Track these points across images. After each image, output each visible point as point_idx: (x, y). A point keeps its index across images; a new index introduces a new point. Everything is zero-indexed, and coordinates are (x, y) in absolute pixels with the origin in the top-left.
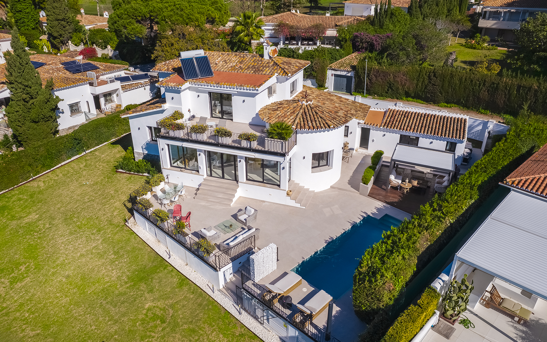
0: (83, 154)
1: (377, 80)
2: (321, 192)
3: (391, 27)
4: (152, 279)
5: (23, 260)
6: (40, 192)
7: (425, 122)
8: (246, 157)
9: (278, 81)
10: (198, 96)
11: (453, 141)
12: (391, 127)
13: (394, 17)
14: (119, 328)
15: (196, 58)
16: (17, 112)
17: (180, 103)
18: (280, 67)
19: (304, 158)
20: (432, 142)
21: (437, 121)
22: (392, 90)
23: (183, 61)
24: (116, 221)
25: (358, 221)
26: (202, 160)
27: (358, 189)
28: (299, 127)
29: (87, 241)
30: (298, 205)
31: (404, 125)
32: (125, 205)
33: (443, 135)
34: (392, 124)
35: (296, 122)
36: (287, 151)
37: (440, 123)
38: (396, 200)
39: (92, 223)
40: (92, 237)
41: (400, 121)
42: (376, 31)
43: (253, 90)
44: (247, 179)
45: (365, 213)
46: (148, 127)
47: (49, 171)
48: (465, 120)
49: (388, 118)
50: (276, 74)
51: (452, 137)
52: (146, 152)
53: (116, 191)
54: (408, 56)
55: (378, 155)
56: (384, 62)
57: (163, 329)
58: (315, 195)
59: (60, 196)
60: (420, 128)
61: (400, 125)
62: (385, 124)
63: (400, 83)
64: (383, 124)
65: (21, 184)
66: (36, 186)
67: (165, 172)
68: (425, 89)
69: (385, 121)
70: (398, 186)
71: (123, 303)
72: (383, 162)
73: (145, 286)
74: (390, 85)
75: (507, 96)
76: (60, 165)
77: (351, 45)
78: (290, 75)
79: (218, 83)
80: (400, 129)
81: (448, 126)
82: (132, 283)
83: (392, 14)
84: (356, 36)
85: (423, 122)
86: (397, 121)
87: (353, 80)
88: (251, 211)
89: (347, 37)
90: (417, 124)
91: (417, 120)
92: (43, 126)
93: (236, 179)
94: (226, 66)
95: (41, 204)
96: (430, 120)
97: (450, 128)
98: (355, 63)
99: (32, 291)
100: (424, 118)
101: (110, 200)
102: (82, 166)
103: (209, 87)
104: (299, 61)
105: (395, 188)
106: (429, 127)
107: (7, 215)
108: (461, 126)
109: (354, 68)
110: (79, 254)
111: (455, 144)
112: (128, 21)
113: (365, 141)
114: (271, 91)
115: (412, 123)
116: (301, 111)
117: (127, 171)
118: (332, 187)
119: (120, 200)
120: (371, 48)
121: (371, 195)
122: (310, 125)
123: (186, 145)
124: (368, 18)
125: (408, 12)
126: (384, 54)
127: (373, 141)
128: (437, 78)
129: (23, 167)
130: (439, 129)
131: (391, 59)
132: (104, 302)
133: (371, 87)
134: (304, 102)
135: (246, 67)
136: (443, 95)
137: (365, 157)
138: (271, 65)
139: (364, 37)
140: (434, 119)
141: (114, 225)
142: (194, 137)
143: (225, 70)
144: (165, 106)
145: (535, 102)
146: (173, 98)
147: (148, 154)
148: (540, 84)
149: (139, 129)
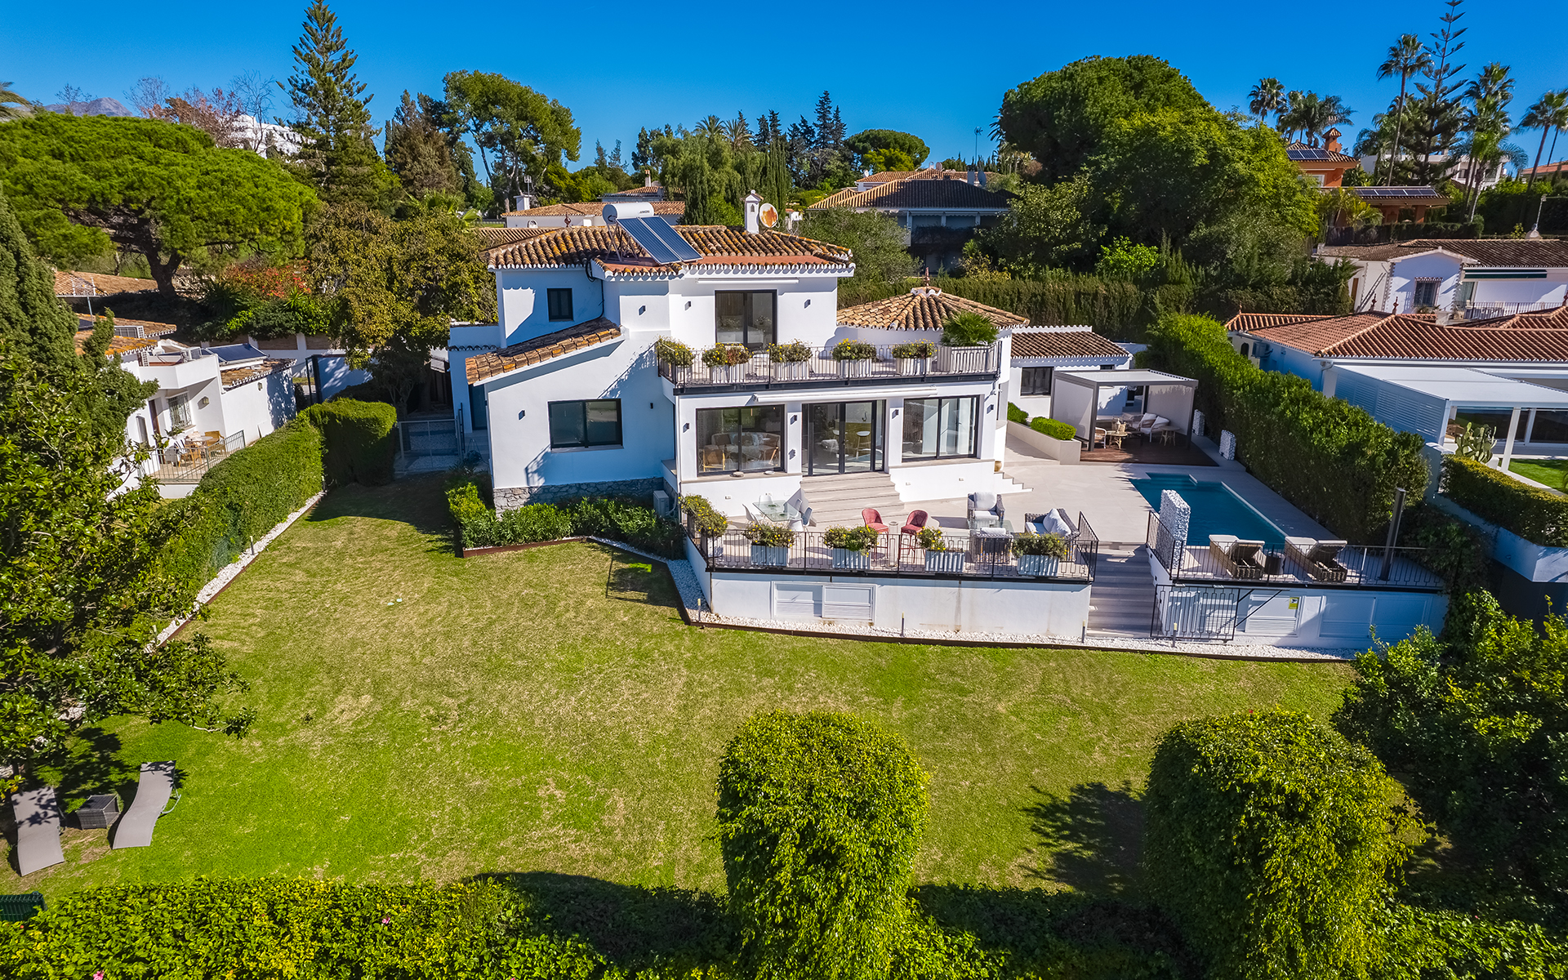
8: (907, 400)
10: (689, 304)
15: (645, 219)
17: (665, 320)
24: (652, 628)
26: (795, 433)
29: (645, 682)
30: (1018, 488)
31: (1022, 351)
32: (620, 599)
33: (1094, 354)
36: (996, 367)
40: (646, 671)
43: (840, 271)
44: (903, 459)
46: (551, 403)
52: (542, 482)
53: (536, 586)
60: (1048, 350)
67: (687, 492)
80: (1023, 355)
82: (902, 698)
93: (876, 468)
95: (324, 675)
101: (552, 603)
110: (671, 710)
119: (587, 596)
121: (1083, 459)
123: (764, 398)
141: (661, 635)
142: (782, 374)
144: (624, 332)
145: (1109, 317)
146: (643, 309)
147: (544, 489)
148: (1107, 285)
149: (522, 414)
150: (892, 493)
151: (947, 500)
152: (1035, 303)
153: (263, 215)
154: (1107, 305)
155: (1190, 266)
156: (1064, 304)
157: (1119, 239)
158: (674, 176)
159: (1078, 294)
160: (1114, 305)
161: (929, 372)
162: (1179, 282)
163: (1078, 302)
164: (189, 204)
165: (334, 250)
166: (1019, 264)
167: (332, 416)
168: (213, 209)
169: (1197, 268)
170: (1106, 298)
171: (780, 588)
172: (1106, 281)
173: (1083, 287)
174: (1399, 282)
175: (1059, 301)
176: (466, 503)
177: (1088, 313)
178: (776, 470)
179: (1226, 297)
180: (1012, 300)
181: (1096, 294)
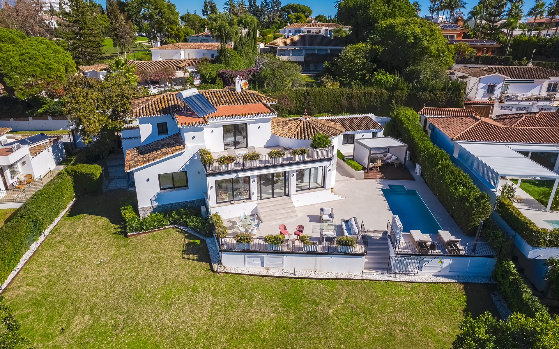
0: (42, 239)
4: (303, 296)
6: (44, 296)
8: (297, 170)
10: (213, 131)
11: (376, 131)
15: (194, 96)
20: (364, 135)
26: (254, 186)
27: (353, 177)
30: (340, 198)
33: (370, 128)
36: (332, 155)
44: (296, 191)
45: (378, 188)
46: (159, 175)
47: (15, 272)
48: (368, 117)
51: (376, 128)
53: (156, 252)
59: (84, 286)
68: (303, 106)
70: (372, 167)
75: (359, 101)
79: (236, 115)
81: (366, 123)
82: (293, 308)
88: (329, 210)
95: (70, 304)
97: (368, 124)
101: (161, 262)
103: (228, 120)
108: (370, 120)
118: (336, 182)
119: (174, 258)
121: (365, 178)
123: (240, 175)
128: (310, 96)
136: (317, 107)
139: (231, 73)
141: (202, 278)
142: (249, 165)
144: (187, 147)
145: (376, 102)
146: (194, 137)
147: (158, 206)
148: (376, 90)
149: (148, 180)
150: (292, 206)
151: (313, 205)
152: (349, 97)
153: (48, 71)
154: (375, 98)
155: (406, 83)
156: (360, 97)
157: (380, 70)
158: (215, 29)
159: (365, 94)
160: (378, 98)
161: (306, 159)
162: (402, 89)
163: (365, 97)
164: (16, 68)
165: (74, 97)
166: (343, 78)
167: (76, 172)
168: (26, 70)
169: (409, 84)
170: (375, 95)
171: (247, 257)
172: (375, 88)
173: (367, 91)
174: (482, 85)
175: (358, 96)
176: (128, 214)
177: (369, 101)
178: (247, 199)
179: (420, 95)
180: (340, 96)
181: (371, 94)
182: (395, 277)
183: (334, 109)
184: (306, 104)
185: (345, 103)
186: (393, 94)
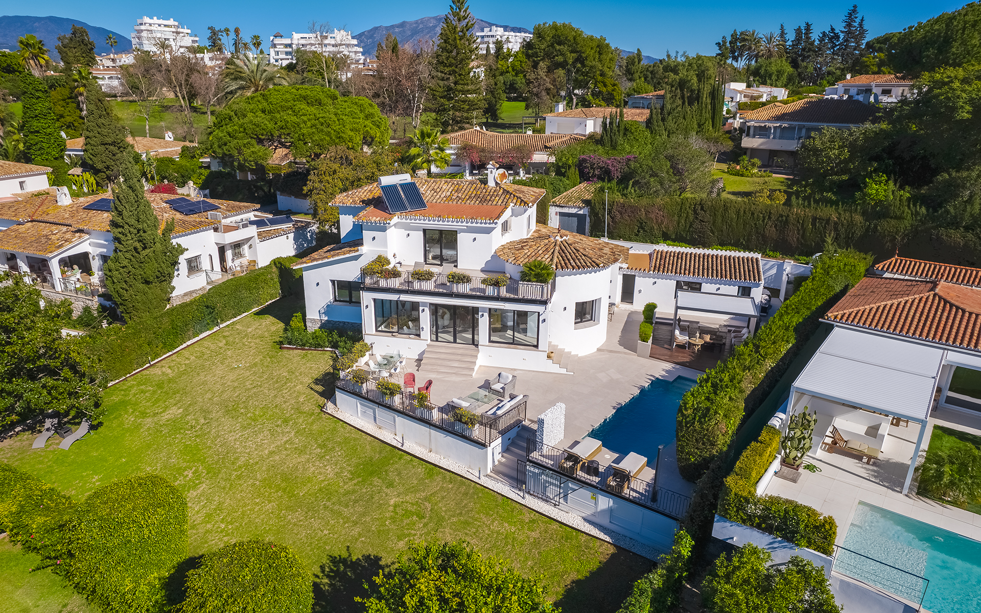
0: (215, 330)
1: (622, 217)
2: (586, 356)
3: (628, 148)
4: (386, 471)
5: (185, 465)
6: (170, 381)
7: (706, 264)
8: (490, 309)
9: (514, 214)
10: (408, 235)
11: (746, 285)
12: (663, 272)
13: (629, 134)
14: (363, 530)
15: (401, 185)
16: (123, 267)
17: (385, 243)
18: (514, 196)
19: (565, 309)
20: (719, 289)
21: (721, 262)
22: (644, 231)
23: (385, 189)
24: (306, 408)
25: (646, 385)
26: (425, 318)
27: (633, 349)
28: (559, 266)
29: (273, 435)
30: (564, 371)
31: (681, 269)
32: (312, 388)
33: (733, 277)
34: (664, 267)
35: (555, 261)
36: (549, 297)
37: (725, 265)
38: (687, 360)
39: (270, 413)
40: (279, 430)
41: (673, 264)
42: (608, 153)
43: (490, 224)
44: (490, 341)
45: (652, 376)
46: (331, 281)
47: (171, 353)
48: (757, 259)
49: (656, 260)
50: (512, 205)
51: (745, 279)
52: (326, 318)
53: (291, 372)
54: (662, 184)
55: (650, 309)
56: (630, 193)
57: (425, 525)
58: (580, 360)
59: (204, 383)
60: (701, 271)
61: (674, 268)
62: (655, 269)
63: (655, 221)
64: (652, 268)
65: (134, 372)
66: (160, 373)
67: (368, 340)
68: (690, 227)
69: (653, 265)
70: (686, 343)
71: (356, 501)
72: (657, 318)
73: (380, 481)
74: (641, 224)
75: (801, 232)
76: (184, 345)
77: (577, 172)
78: (530, 204)
79: (440, 216)
80: (676, 273)
81: (737, 267)
82: (360, 479)
83: (626, 129)
84: (584, 160)
85: (703, 265)
86: (669, 264)
87: (588, 219)
88: (507, 377)
89: (570, 162)
90: (697, 266)
91: (695, 262)
92: (155, 289)
93: (474, 343)
94: (438, 196)
95: (180, 395)
96: (712, 261)
97: (739, 270)
98: (587, 197)
99: (217, 498)
100: (704, 259)
101: (286, 383)
102: (221, 345)
103: (427, 222)
104: (531, 189)
105: (681, 347)
106: (712, 270)
107: (133, 412)
108: (753, 266)
109: (587, 203)
110: (266, 452)
111: (750, 289)
112: (245, 141)
113: (628, 294)
114: (505, 227)
115: (690, 266)
116: (557, 248)
117: (300, 345)
118: (599, 350)
119: (302, 383)
120: (605, 175)
121: (652, 356)
122: (574, 264)
123: (404, 297)
124: (591, 137)
125: (647, 127)
126: (628, 181)
127: (640, 291)
128: (705, 211)
129: (140, 346)
130: (726, 271)
131: (639, 188)
132: (328, 503)
133: (615, 228)
134: (557, 238)
135: (467, 197)
136: (716, 234)
137: (631, 314)
138: (500, 193)
139: (595, 161)
140: (717, 260)
141: (305, 413)
142: (417, 286)
143: (439, 201)
144: (364, 249)
146: (374, 238)
147: (327, 321)
148: (840, 214)
149: (318, 284)
152: (781, 222)
155: (914, 205)
156: (803, 224)
159: (814, 219)
161: (503, 295)
162: (900, 218)
163: (814, 224)
169: (920, 209)
170: (836, 223)
171: (360, 403)
173: (819, 214)
175: (798, 222)
176: (295, 322)
177: (821, 233)
178: (415, 335)
179: (938, 234)
180: (764, 218)
181: (828, 221)
182: (523, 498)
183: (749, 241)
184: (697, 225)
185: (771, 231)
186: (876, 227)
